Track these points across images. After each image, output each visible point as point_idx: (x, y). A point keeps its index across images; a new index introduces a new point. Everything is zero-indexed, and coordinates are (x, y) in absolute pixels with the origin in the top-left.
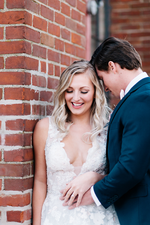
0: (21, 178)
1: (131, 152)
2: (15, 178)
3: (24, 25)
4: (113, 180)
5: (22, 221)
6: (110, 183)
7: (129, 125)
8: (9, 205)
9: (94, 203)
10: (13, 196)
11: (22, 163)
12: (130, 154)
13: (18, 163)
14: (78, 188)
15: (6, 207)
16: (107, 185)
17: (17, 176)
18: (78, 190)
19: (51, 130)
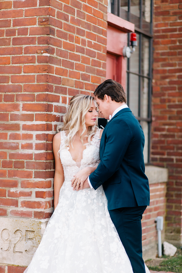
0: (44, 171)
1: (108, 154)
2: (41, 170)
3: (48, 74)
4: (98, 172)
5: (44, 197)
6: (96, 174)
7: (109, 137)
8: (37, 187)
9: (90, 187)
10: (39, 182)
11: (45, 161)
12: (108, 156)
13: (43, 161)
14: (80, 179)
15: (35, 189)
16: (95, 174)
17: (42, 169)
18: (80, 180)
19: (62, 140)
